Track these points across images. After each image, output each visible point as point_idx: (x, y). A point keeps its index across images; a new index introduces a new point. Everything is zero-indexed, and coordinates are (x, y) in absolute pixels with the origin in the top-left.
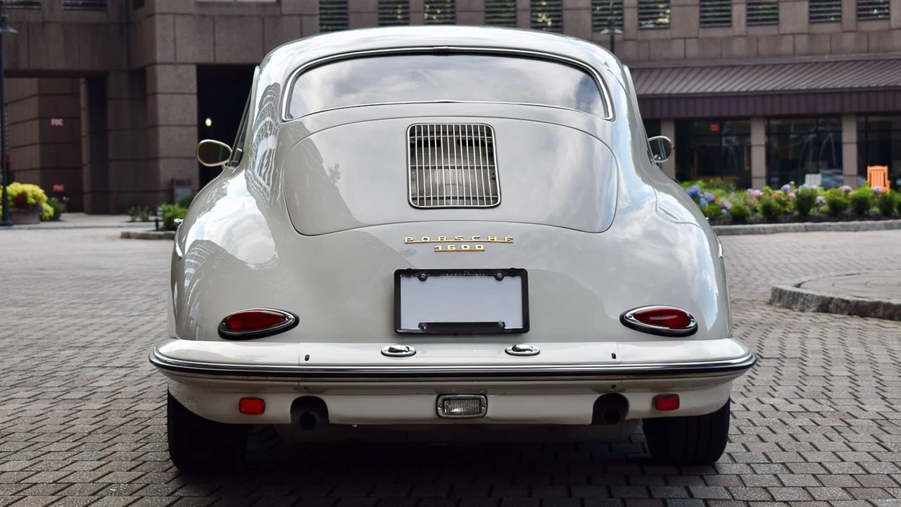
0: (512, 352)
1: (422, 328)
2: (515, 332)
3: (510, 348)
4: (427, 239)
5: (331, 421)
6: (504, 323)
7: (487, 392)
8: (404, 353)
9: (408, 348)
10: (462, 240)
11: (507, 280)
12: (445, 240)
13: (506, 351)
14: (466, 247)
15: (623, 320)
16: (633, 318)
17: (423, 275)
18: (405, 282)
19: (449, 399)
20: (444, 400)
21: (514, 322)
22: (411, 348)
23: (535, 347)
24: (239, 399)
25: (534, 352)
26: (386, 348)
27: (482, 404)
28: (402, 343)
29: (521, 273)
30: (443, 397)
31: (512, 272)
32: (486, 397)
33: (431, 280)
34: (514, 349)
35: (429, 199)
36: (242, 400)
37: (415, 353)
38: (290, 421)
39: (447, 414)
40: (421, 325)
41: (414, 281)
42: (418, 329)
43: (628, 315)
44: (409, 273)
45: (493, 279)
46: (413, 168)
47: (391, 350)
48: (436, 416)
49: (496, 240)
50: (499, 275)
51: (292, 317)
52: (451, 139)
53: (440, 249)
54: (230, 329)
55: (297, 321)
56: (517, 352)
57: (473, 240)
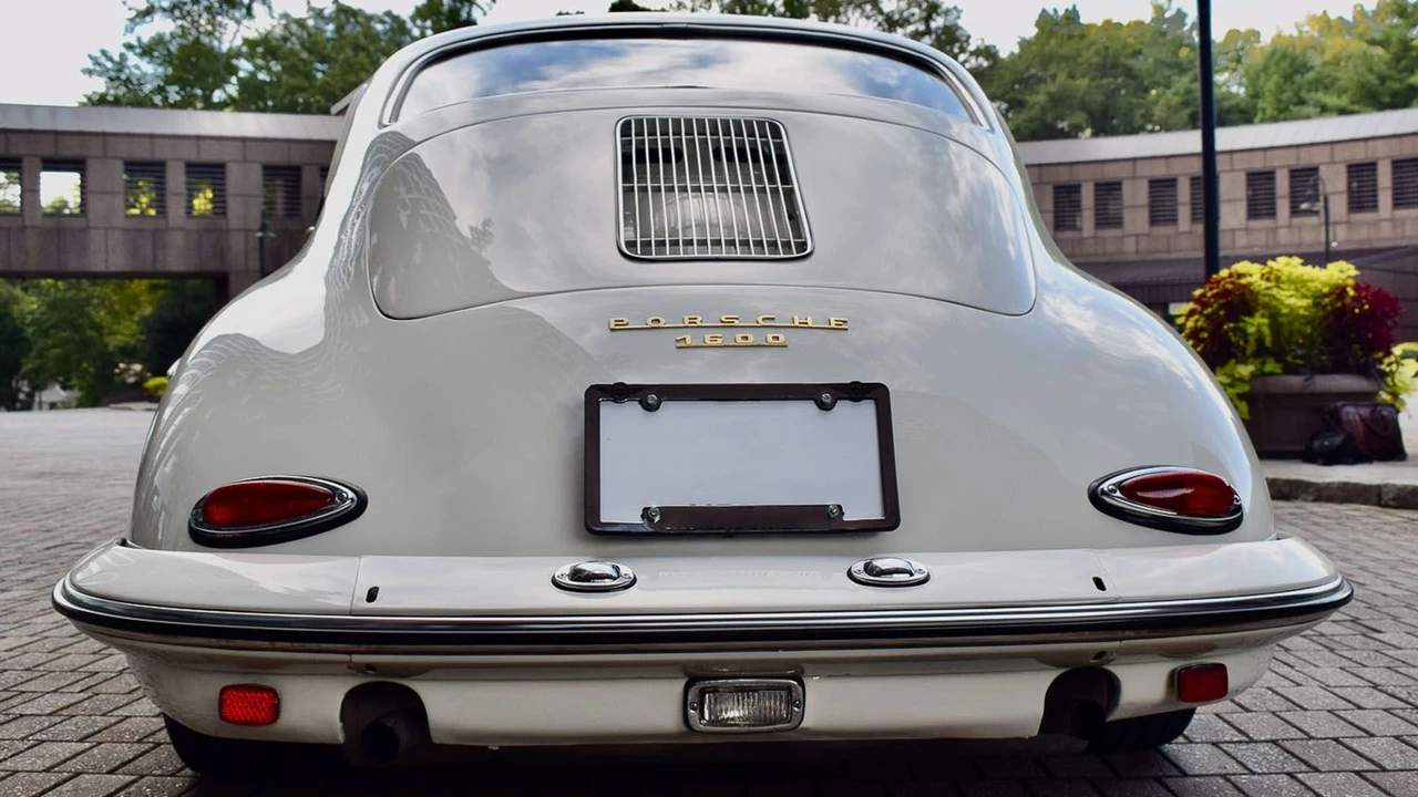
0: (865, 576)
1: (651, 520)
2: (867, 529)
3: (859, 566)
4: (659, 321)
5: (437, 738)
6: (840, 507)
7: (803, 671)
8: (608, 582)
9: (617, 569)
10: (737, 323)
11: (844, 408)
12: (699, 324)
13: (850, 575)
14: (747, 338)
15: (1097, 499)
16: (1118, 494)
17: (652, 399)
18: (609, 412)
19: (715, 690)
20: (702, 693)
21: (864, 505)
22: (624, 569)
23: (916, 565)
24: (219, 688)
25: (917, 576)
26: (563, 570)
27: (795, 701)
28: (602, 558)
29: (876, 394)
30: (699, 683)
31: (855, 392)
32: (802, 684)
33: (671, 411)
34: (868, 568)
35: (663, 243)
36: (224, 690)
37: (634, 581)
38: (341, 738)
39: (711, 723)
40: (646, 513)
41: (632, 409)
42: (640, 521)
43: (1105, 486)
44: (619, 393)
45: (808, 408)
46: (628, 191)
47: (577, 574)
48: (684, 729)
49: (810, 325)
50: (826, 398)
51: (351, 495)
52: (704, 143)
53: (689, 342)
54: (209, 523)
55: (362, 503)
56: (875, 577)
57: (762, 323)
